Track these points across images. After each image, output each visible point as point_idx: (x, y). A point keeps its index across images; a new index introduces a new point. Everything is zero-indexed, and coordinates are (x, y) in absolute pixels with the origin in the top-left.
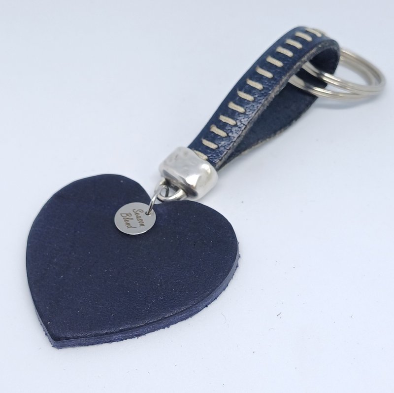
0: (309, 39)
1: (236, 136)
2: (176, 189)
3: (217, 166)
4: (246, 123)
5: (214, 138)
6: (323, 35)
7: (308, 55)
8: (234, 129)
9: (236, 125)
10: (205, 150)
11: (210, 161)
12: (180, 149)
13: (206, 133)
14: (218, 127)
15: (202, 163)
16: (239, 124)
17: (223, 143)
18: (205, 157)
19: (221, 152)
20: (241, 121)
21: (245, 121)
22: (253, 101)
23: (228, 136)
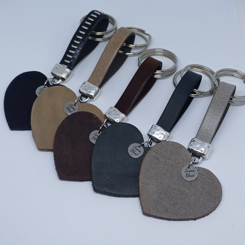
0: (99, 14)
1: (76, 57)
2: (58, 79)
3: (71, 69)
4: (79, 52)
5: (68, 59)
6: (103, 13)
7: (96, 23)
8: (75, 55)
9: (75, 53)
10: (66, 64)
11: (69, 67)
12: (57, 65)
13: (65, 57)
14: (69, 55)
15: (66, 69)
16: (76, 52)
17: (72, 60)
18: (67, 66)
19: (72, 64)
20: (77, 52)
21: (78, 51)
22: (80, 43)
23: (73, 57)
